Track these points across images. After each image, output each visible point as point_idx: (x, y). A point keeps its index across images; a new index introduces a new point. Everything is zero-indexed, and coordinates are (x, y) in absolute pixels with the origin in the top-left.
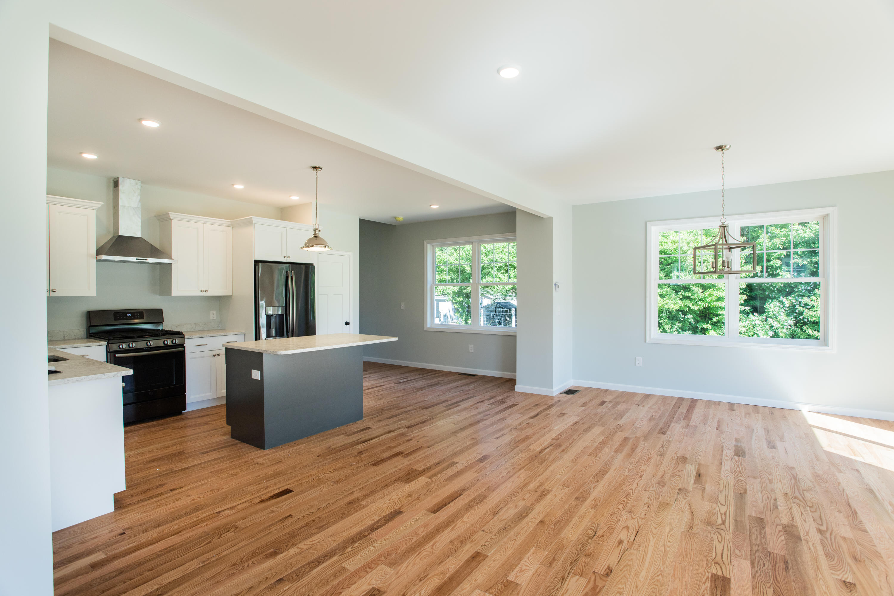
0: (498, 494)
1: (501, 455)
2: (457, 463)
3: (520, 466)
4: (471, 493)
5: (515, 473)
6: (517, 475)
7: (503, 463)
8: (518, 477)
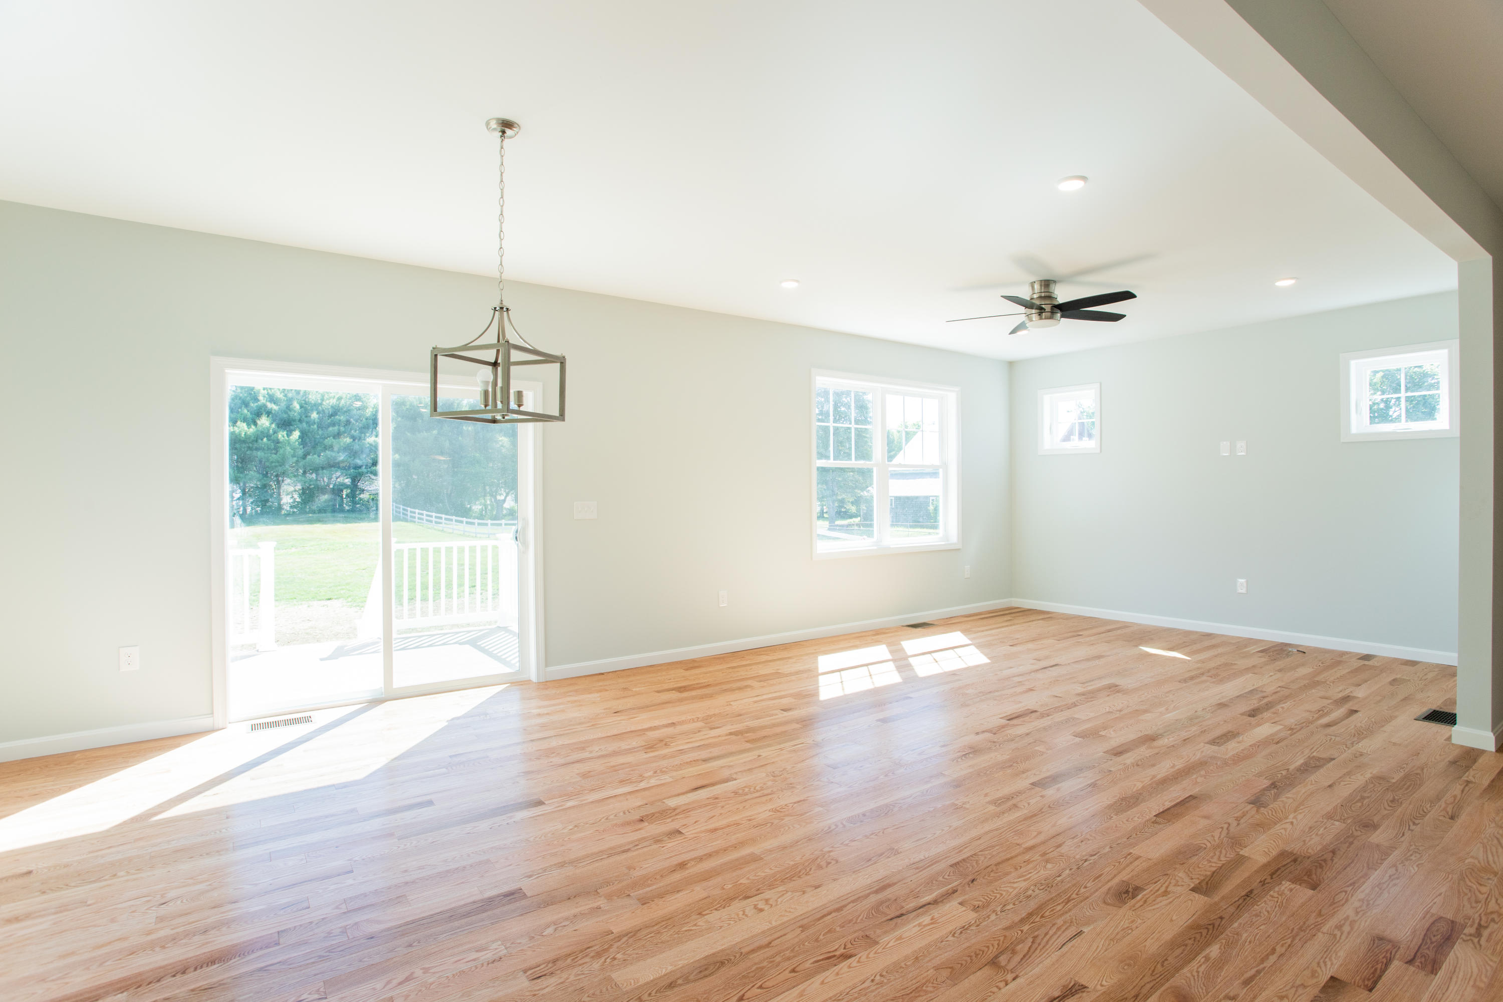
0: (1087, 809)
1: (1068, 900)
2: (1193, 890)
3: (1027, 857)
4: (1138, 815)
5: (1043, 843)
6: (1041, 838)
7: (1067, 872)
8: (1039, 833)
